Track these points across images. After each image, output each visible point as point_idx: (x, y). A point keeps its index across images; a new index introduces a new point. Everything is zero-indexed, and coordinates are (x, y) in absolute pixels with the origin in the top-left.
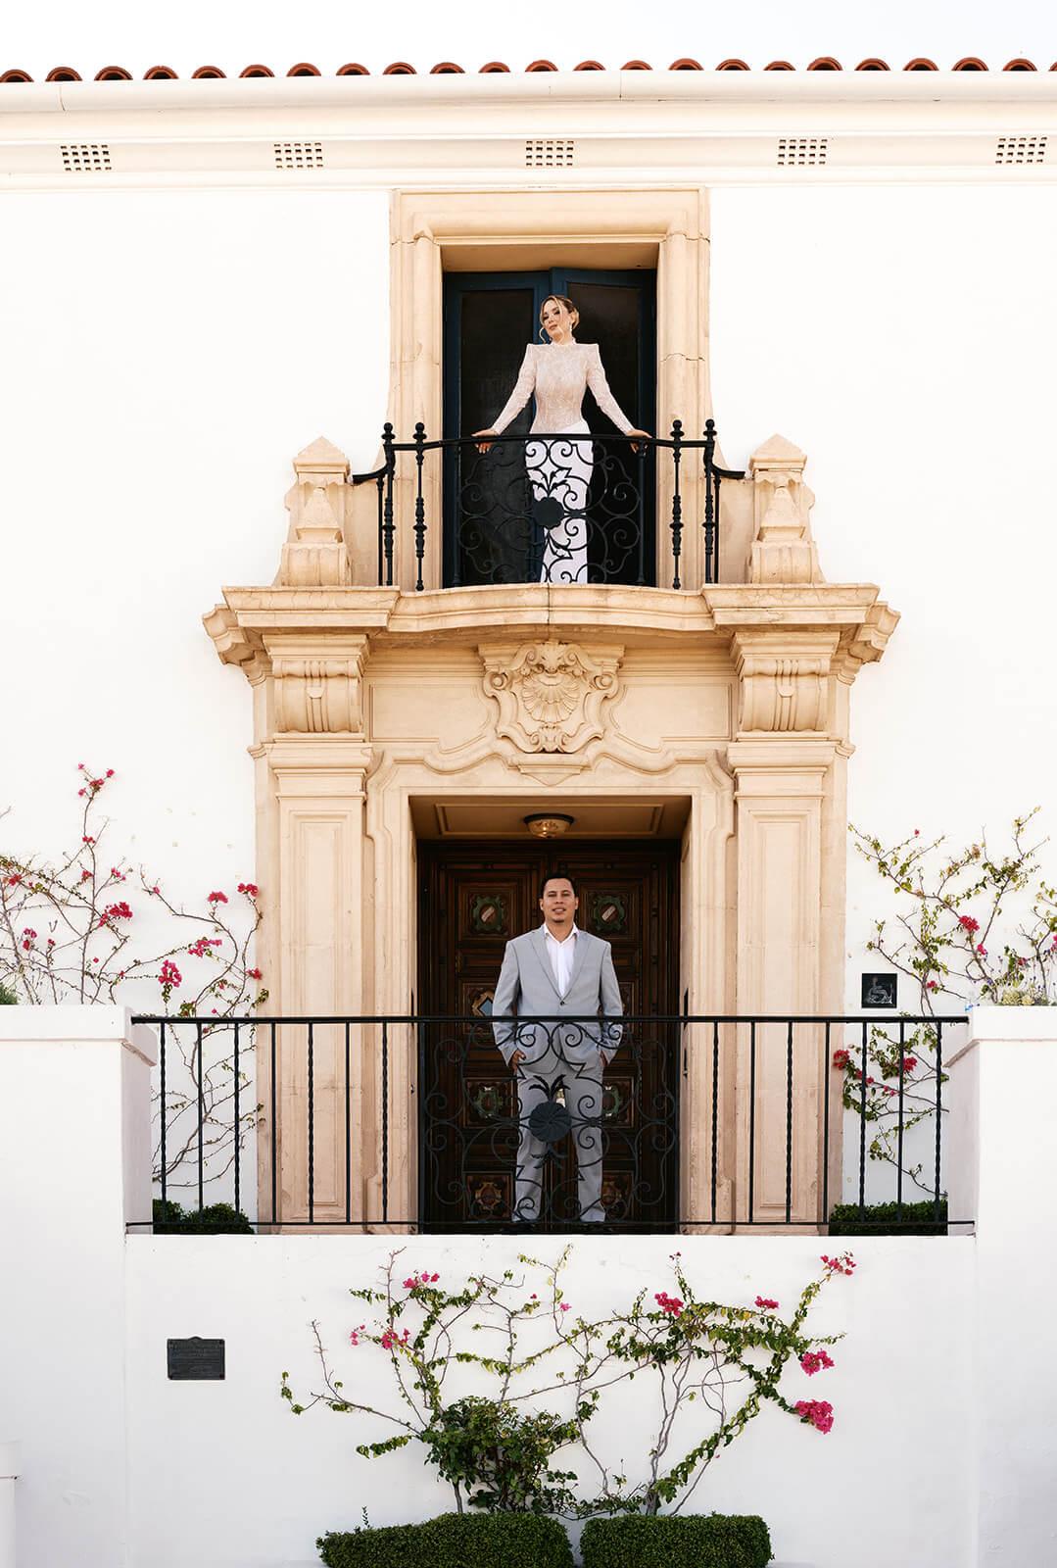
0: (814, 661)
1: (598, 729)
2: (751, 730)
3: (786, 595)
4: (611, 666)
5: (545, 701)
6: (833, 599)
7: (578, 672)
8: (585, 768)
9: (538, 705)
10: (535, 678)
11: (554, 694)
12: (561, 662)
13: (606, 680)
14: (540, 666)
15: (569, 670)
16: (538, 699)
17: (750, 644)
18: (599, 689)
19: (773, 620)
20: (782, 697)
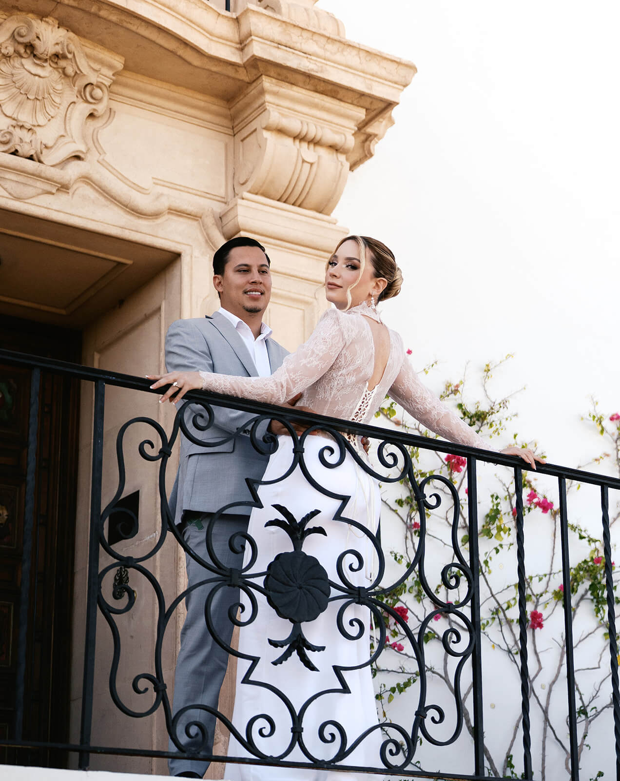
0: (337, 133)
1: (79, 147)
2: (256, 194)
3: (329, 47)
4: (105, 76)
5: (24, 94)
6: (374, 67)
7: (70, 71)
8: (64, 188)
9: (12, 98)
10: (16, 62)
11: (38, 88)
12: (58, 49)
13: (98, 93)
14: (30, 47)
15: (62, 63)
16: (14, 90)
17: (276, 94)
18: (87, 101)
19: (312, 70)
20: (304, 161)
